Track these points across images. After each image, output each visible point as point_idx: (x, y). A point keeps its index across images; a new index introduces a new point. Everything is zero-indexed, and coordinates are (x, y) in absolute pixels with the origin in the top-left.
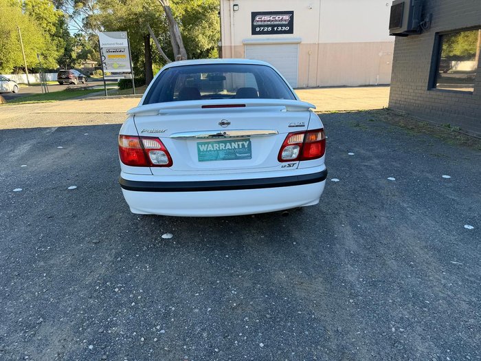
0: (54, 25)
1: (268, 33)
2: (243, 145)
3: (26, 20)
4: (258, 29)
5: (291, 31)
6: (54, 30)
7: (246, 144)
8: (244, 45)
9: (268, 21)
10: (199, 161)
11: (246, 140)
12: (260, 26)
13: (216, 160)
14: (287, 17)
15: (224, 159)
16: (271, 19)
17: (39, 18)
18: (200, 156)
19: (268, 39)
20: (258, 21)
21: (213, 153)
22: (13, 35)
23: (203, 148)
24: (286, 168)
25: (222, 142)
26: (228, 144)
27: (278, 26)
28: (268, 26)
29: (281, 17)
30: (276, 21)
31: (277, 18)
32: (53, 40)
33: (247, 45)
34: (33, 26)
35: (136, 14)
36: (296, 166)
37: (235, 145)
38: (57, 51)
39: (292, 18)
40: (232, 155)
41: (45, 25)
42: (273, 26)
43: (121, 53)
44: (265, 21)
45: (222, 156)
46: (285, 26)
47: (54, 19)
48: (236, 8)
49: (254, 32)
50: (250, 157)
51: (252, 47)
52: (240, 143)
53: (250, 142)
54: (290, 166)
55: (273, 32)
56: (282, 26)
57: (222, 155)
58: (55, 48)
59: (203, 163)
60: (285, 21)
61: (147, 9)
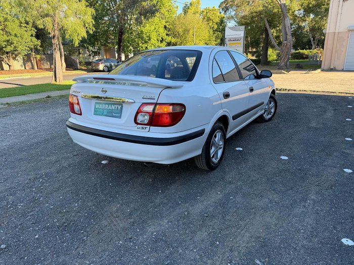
0: (216, 24)
2: (117, 107)
3: (200, 22)
6: (216, 27)
7: (119, 107)
8: (349, 31)
10: (94, 114)
11: (119, 104)
13: (101, 115)
15: (106, 116)
17: (209, 19)
18: (95, 111)
21: (101, 110)
22: (191, 32)
23: (97, 106)
24: (140, 130)
25: (107, 104)
26: (110, 106)
32: (214, 34)
34: (204, 25)
35: (256, 12)
36: (147, 129)
37: (113, 107)
38: (216, 41)
40: (110, 114)
41: (211, 24)
43: (238, 42)
45: (105, 113)
47: (218, 20)
50: (120, 117)
52: (116, 106)
53: (122, 106)
54: (143, 128)
58: (214, 39)
59: (96, 116)
61: (267, 7)
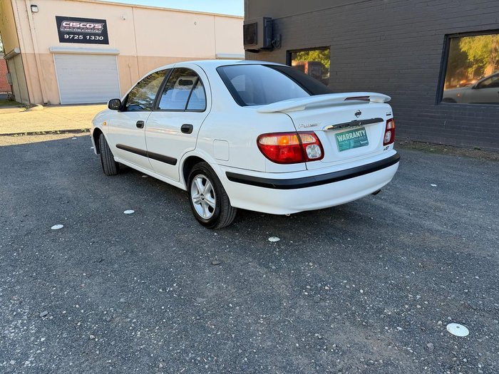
1: (78, 41)
4: (67, 37)
5: (106, 41)
8: (52, 53)
9: (79, 28)
10: (340, 151)
12: (69, 33)
13: (349, 148)
14: (99, 26)
15: (354, 147)
16: (81, 26)
18: (339, 146)
19: (81, 48)
20: (65, 27)
21: (347, 142)
23: (340, 139)
26: (354, 134)
27: (90, 34)
28: (79, 34)
29: (93, 25)
30: (87, 29)
31: (88, 26)
33: (55, 53)
37: (358, 134)
39: (105, 27)
40: (358, 143)
42: (85, 35)
44: (74, 28)
46: (99, 35)
48: (34, 9)
49: (62, 40)
51: (62, 56)
52: (360, 132)
53: (365, 130)
54: (387, 148)
55: (85, 41)
56: (95, 35)
57: (352, 145)
60: (98, 29)
